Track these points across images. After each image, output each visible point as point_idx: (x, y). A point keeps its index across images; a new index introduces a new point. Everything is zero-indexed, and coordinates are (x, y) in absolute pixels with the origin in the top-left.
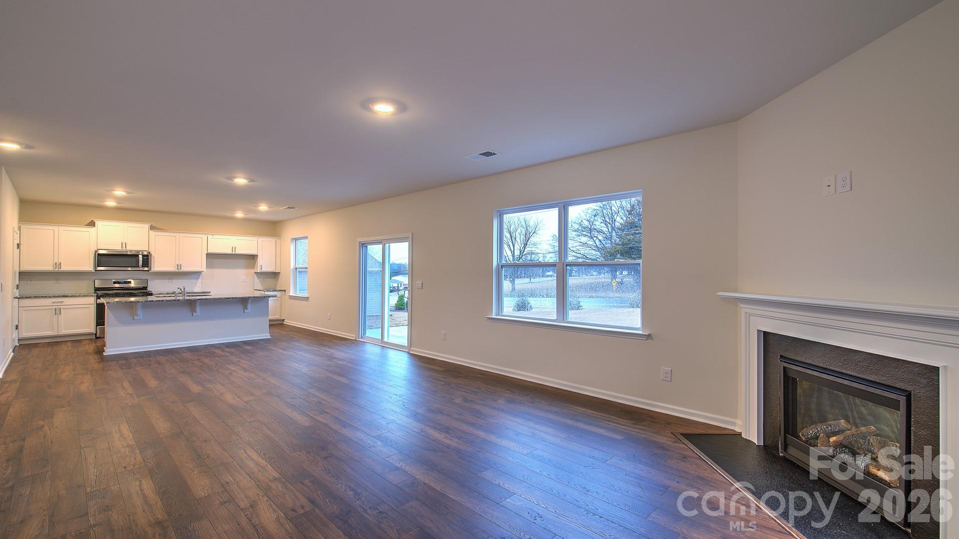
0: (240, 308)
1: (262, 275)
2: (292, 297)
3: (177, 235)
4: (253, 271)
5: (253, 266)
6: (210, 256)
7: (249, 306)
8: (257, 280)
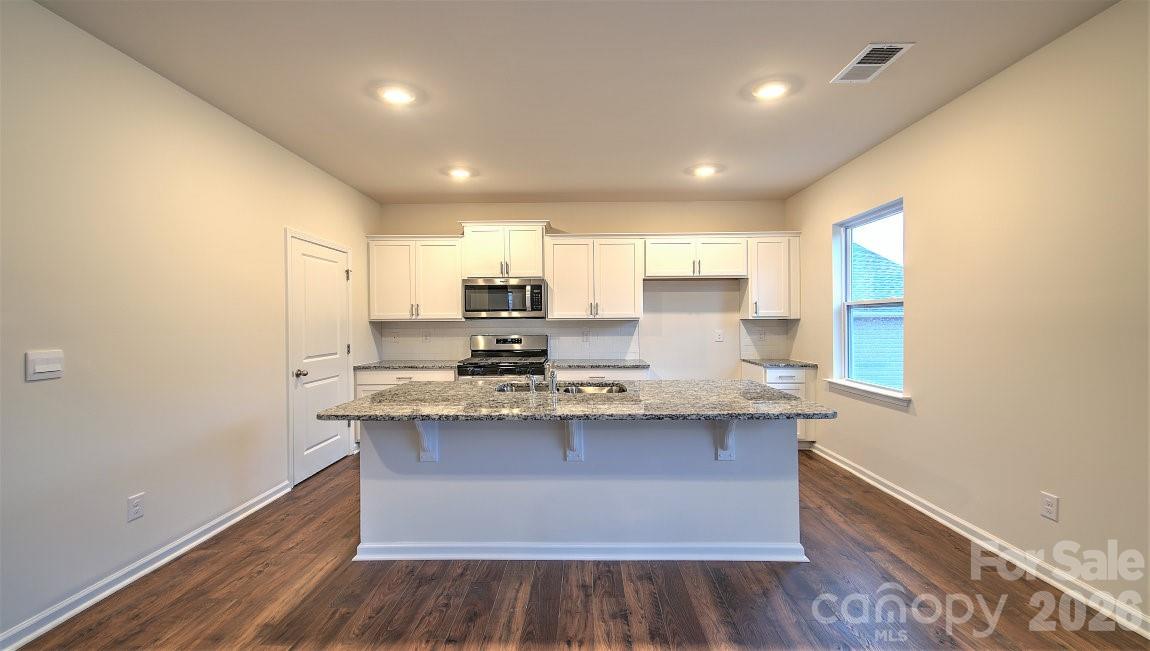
0: (703, 440)
1: (758, 325)
2: (834, 387)
3: (589, 241)
4: (737, 317)
5: (736, 305)
6: (651, 284)
7: (732, 440)
8: (746, 339)
